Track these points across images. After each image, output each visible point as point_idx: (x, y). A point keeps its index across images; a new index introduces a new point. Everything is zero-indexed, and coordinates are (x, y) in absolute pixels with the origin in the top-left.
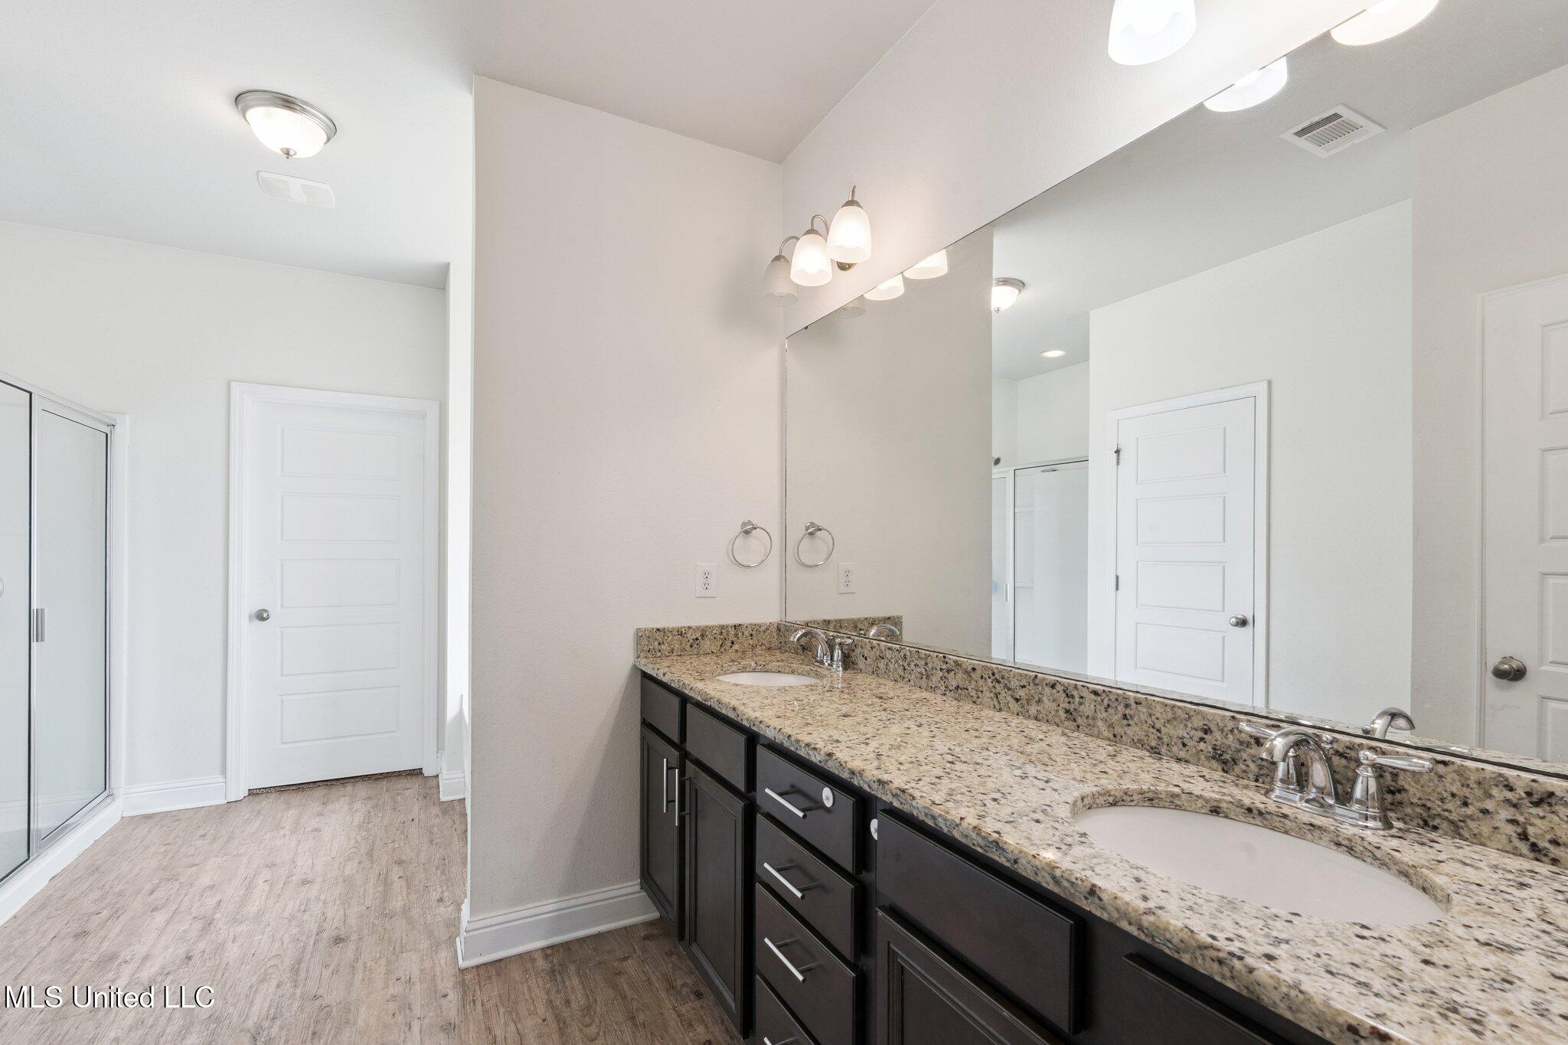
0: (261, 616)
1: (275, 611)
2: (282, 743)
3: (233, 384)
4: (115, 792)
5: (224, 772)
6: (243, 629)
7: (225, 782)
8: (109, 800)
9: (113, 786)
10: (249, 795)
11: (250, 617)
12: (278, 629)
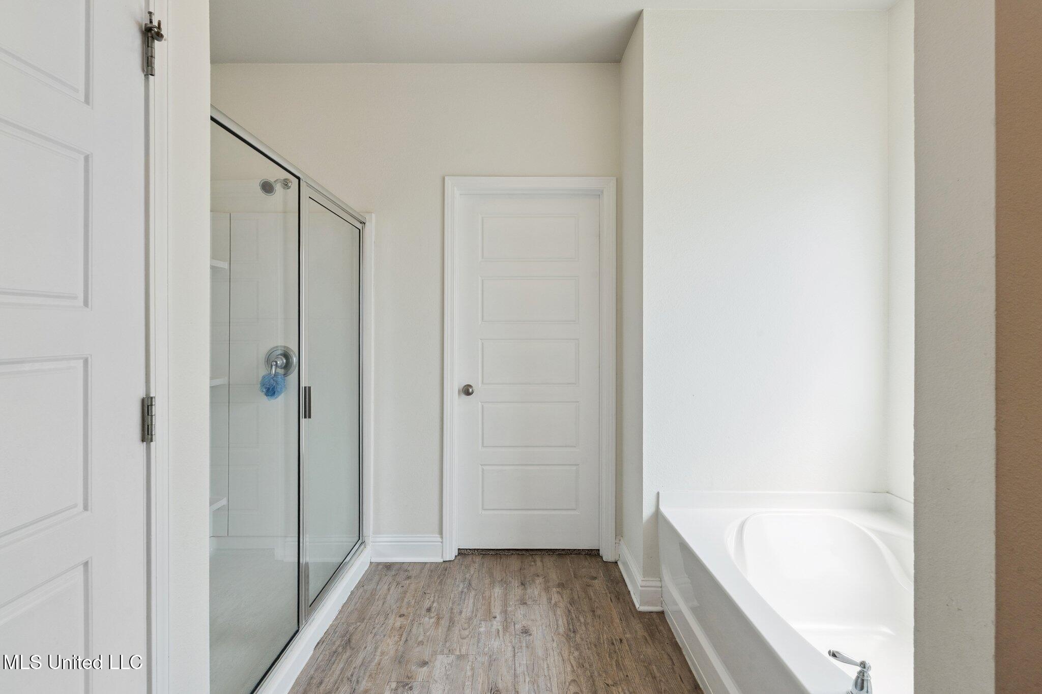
0: (467, 391)
1: (477, 387)
2: (484, 509)
3: (446, 178)
4: (366, 539)
5: (441, 533)
6: (454, 402)
7: (442, 542)
8: (362, 547)
9: (365, 534)
10: (459, 554)
11: (459, 391)
12: (480, 403)
